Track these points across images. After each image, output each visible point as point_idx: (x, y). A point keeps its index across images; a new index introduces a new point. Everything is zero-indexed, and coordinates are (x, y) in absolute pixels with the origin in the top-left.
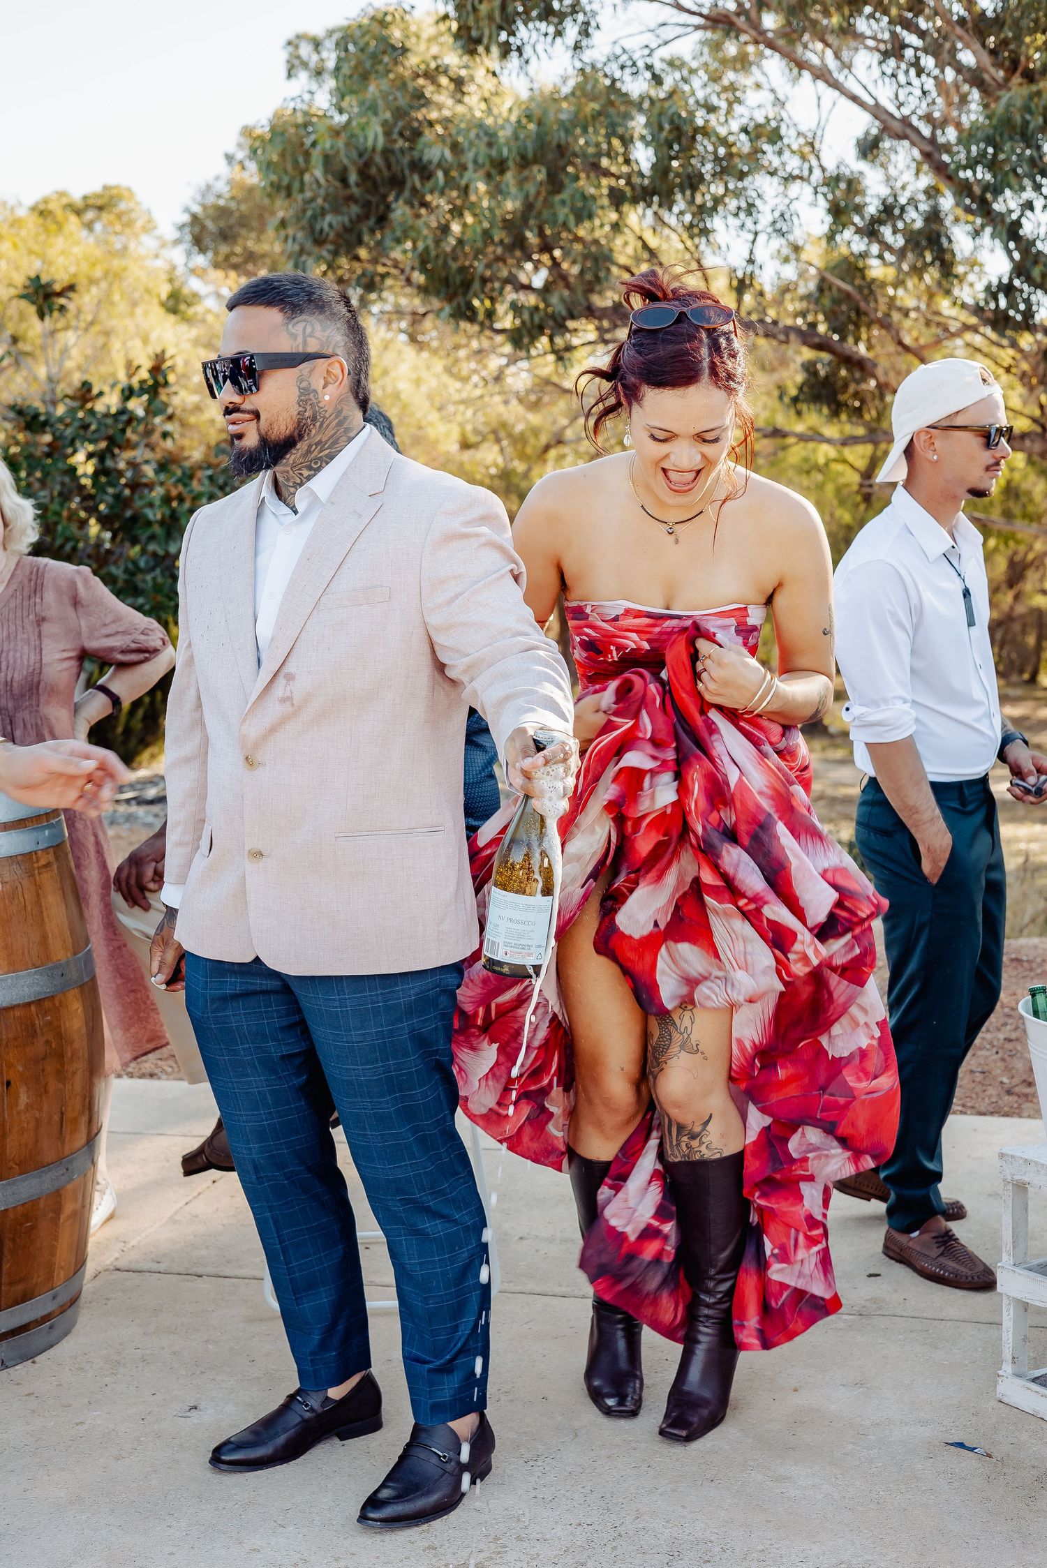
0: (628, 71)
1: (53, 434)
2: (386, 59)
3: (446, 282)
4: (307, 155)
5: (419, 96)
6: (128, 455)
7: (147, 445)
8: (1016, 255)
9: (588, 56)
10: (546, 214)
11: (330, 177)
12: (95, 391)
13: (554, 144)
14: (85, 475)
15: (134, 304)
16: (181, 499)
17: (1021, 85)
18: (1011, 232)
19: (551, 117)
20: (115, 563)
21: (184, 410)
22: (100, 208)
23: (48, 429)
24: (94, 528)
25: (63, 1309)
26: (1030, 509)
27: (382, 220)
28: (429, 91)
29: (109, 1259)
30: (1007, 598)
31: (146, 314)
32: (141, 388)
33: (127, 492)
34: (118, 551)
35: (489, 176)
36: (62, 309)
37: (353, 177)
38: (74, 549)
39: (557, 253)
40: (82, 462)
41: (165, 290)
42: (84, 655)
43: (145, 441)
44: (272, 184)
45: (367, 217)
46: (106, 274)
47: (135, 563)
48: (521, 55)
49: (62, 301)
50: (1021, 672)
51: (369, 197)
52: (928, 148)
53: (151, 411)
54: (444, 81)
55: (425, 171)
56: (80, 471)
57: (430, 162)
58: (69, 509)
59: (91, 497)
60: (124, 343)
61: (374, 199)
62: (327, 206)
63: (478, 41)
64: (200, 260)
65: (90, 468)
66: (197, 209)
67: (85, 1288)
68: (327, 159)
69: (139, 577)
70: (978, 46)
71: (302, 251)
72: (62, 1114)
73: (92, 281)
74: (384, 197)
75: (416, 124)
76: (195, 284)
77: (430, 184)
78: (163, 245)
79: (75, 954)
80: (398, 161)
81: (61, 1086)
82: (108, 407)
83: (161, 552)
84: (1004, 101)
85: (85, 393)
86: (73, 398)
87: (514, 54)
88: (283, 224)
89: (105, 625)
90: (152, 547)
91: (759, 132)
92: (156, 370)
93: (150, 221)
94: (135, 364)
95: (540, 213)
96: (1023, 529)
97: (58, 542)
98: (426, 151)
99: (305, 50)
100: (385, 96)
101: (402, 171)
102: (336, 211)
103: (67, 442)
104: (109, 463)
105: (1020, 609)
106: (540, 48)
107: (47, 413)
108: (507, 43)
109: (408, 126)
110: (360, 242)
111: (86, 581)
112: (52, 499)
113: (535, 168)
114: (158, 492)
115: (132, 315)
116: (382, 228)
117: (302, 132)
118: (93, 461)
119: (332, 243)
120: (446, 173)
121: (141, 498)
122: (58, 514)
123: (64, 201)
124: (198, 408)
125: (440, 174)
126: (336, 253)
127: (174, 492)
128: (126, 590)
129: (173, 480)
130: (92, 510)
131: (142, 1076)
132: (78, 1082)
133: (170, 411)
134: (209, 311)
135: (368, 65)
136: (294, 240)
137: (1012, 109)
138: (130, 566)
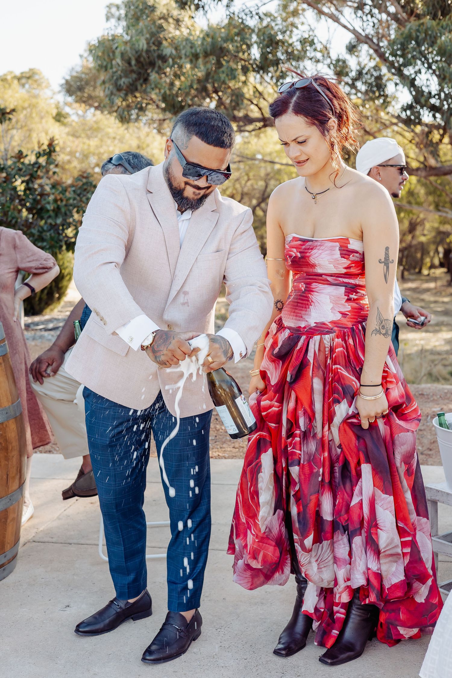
0: (248, 16)
1: (7, 173)
2: (147, 11)
3: (173, 106)
4: (114, 52)
5: (161, 27)
6: (39, 181)
7: (47, 178)
8: (414, 93)
9: (232, 9)
10: (216, 77)
11: (124, 62)
12: (24, 154)
13: (219, 46)
14: (20, 191)
15: (42, 118)
16: (61, 200)
17: (415, 20)
18: (411, 83)
19: (217, 35)
20: (34, 228)
21: (63, 163)
22: (28, 78)
23: (4, 171)
24: (25, 213)
25: (9, 561)
26: (418, 200)
27: (146, 80)
28: (165, 25)
29: (30, 537)
30: (409, 238)
31: (47, 122)
32: (44, 153)
33: (39, 197)
34: (35, 223)
35: (191, 61)
36: (10, 119)
37: (133, 62)
38: (16, 222)
39: (220, 94)
40: (19, 185)
41: (54, 112)
42: (18, 271)
43: (46, 175)
44: (99, 65)
45: (139, 79)
46: (30, 105)
47: (42, 228)
48: (204, 9)
49: (11, 116)
50: (415, 268)
51: (140, 70)
52: (376, 48)
53: (48, 163)
54: (171, 20)
55: (163, 58)
56: (18, 189)
57: (166, 55)
58: (14, 205)
59: (23, 200)
60: (38, 134)
61: (142, 71)
62: (122, 74)
63: (186, 4)
64: (70, 99)
65: (22, 187)
66: (68, 78)
67: (19, 551)
68: (122, 54)
69: (44, 234)
70: (396, 4)
71: (112, 93)
72: (8, 475)
73: (24, 108)
74: (146, 70)
75: (159, 39)
76: (67, 110)
77: (166, 64)
78: (54, 94)
79: (12, 403)
80: (152, 55)
81: (6, 462)
82: (30, 161)
83: (53, 223)
84: (408, 27)
85: (20, 155)
86: (15, 157)
87: (201, 9)
88: (104, 82)
89: (28, 257)
90: (50, 221)
91: (305, 42)
92: (50, 145)
93: (48, 83)
94: (41, 143)
95: (213, 77)
96: (416, 209)
97: (9, 219)
98: (164, 50)
99: (114, 10)
100: (146, 27)
101: (154, 60)
102: (126, 76)
103: (13, 176)
104: (31, 185)
105: (414, 242)
106: (212, 6)
107: (4, 164)
108: (198, 4)
109: (157, 39)
110: (136, 89)
111: (20, 237)
112: (6, 201)
113: (211, 57)
114: (51, 198)
115: (41, 122)
116: (146, 84)
117: (111, 43)
118: (24, 184)
119: (125, 90)
120: (173, 60)
121: (45, 200)
122: (9, 207)
123: (13, 75)
124: (69, 162)
125: (170, 60)
126: (126, 95)
127: (58, 197)
128: (37, 240)
129: (58, 192)
130: (24, 206)
131: (45, 452)
132: (15, 460)
133: (56, 163)
134: (73, 121)
135: (139, 14)
136: (109, 89)
137: (412, 31)
138: (40, 229)
